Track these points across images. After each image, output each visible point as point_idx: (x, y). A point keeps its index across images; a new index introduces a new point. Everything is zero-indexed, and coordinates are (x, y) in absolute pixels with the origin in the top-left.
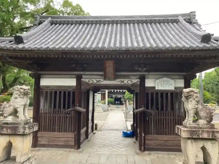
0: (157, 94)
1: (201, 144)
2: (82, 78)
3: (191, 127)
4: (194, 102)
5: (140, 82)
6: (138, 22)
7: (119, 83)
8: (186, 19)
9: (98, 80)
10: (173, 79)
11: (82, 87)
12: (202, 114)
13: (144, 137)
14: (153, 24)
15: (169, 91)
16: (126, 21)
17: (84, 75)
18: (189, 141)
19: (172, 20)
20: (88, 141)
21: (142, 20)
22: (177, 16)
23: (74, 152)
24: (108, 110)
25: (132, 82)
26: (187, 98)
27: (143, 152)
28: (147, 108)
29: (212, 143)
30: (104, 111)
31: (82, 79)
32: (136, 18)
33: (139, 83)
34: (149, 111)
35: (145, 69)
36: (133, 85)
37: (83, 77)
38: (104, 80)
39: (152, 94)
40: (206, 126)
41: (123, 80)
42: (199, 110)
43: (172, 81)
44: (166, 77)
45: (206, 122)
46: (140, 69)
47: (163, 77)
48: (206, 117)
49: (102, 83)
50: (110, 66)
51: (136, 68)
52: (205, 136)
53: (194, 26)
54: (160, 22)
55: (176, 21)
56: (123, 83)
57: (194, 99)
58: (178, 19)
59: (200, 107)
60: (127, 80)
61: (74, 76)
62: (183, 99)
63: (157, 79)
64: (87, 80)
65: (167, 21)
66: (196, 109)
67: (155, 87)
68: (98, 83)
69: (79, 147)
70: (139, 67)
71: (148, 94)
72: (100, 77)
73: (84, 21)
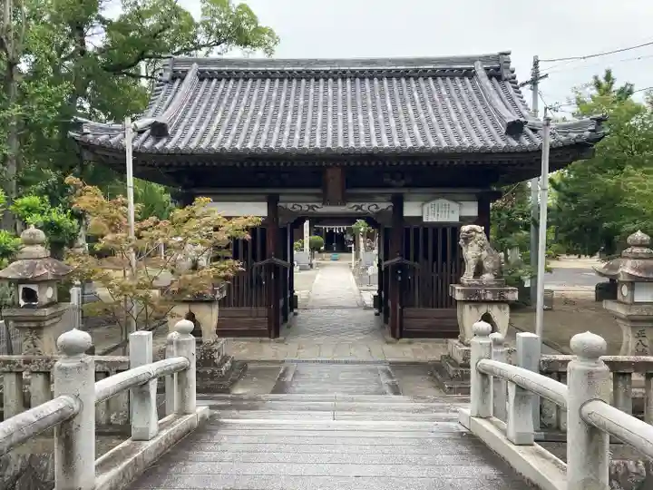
0: (426, 230)
1: (483, 310)
2: (278, 200)
3: (469, 285)
4: (476, 246)
5: (394, 208)
6: (390, 75)
7: (354, 210)
8: (491, 68)
9: (310, 204)
10: (456, 201)
11: (280, 220)
12: (487, 265)
13: (401, 311)
14: (421, 79)
15: (448, 224)
16: (362, 71)
17: (282, 194)
18: (467, 307)
19: (461, 70)
20: (289, 327)
21: (398, 71)
22: (472, 60)
23: (270, 342)
24: (311, 265)
25: (377, 208)
26: (467, 240)
27: (398, 339)
28: (408, 258)
29: (500, 308)
30: (300, 269)
31: (280, 204)
32: (386, 65)
33: (390, 209)
34: (411, 262)
35: (403, 182)
36: (380, 213)
37: (281, 198)
38: (323, 204)
39: (416, 230)
40: (494, 283)
41: (360, 204)
42: (483, 258)
43: (454, 206)
44: (443, 197)
45: (493, 277)
46: (394, 182)
47: (438, 198)
48: (493, 270)
49: (319, 210)
50: (334, 178)
51: (387, 180)
52: (489, 297)
53: (504, 87)
54: (435, 75)
55: (470, 74)
56: (359, 211)
57: (476, 243)
58: (474, 68)
59: (485, 253)
60: (368, 204)
61: (264, 197)
62: (461, 242)
63: (427, 201)
64: (290, 206)
65: (451, 73)
66: (480, 257)
67: (421, 218)
68: (311, 211)
69: (277, 335)
70: (393, 178)
71: (408, 231)
72: (315, 198)
73: (273, 72)
